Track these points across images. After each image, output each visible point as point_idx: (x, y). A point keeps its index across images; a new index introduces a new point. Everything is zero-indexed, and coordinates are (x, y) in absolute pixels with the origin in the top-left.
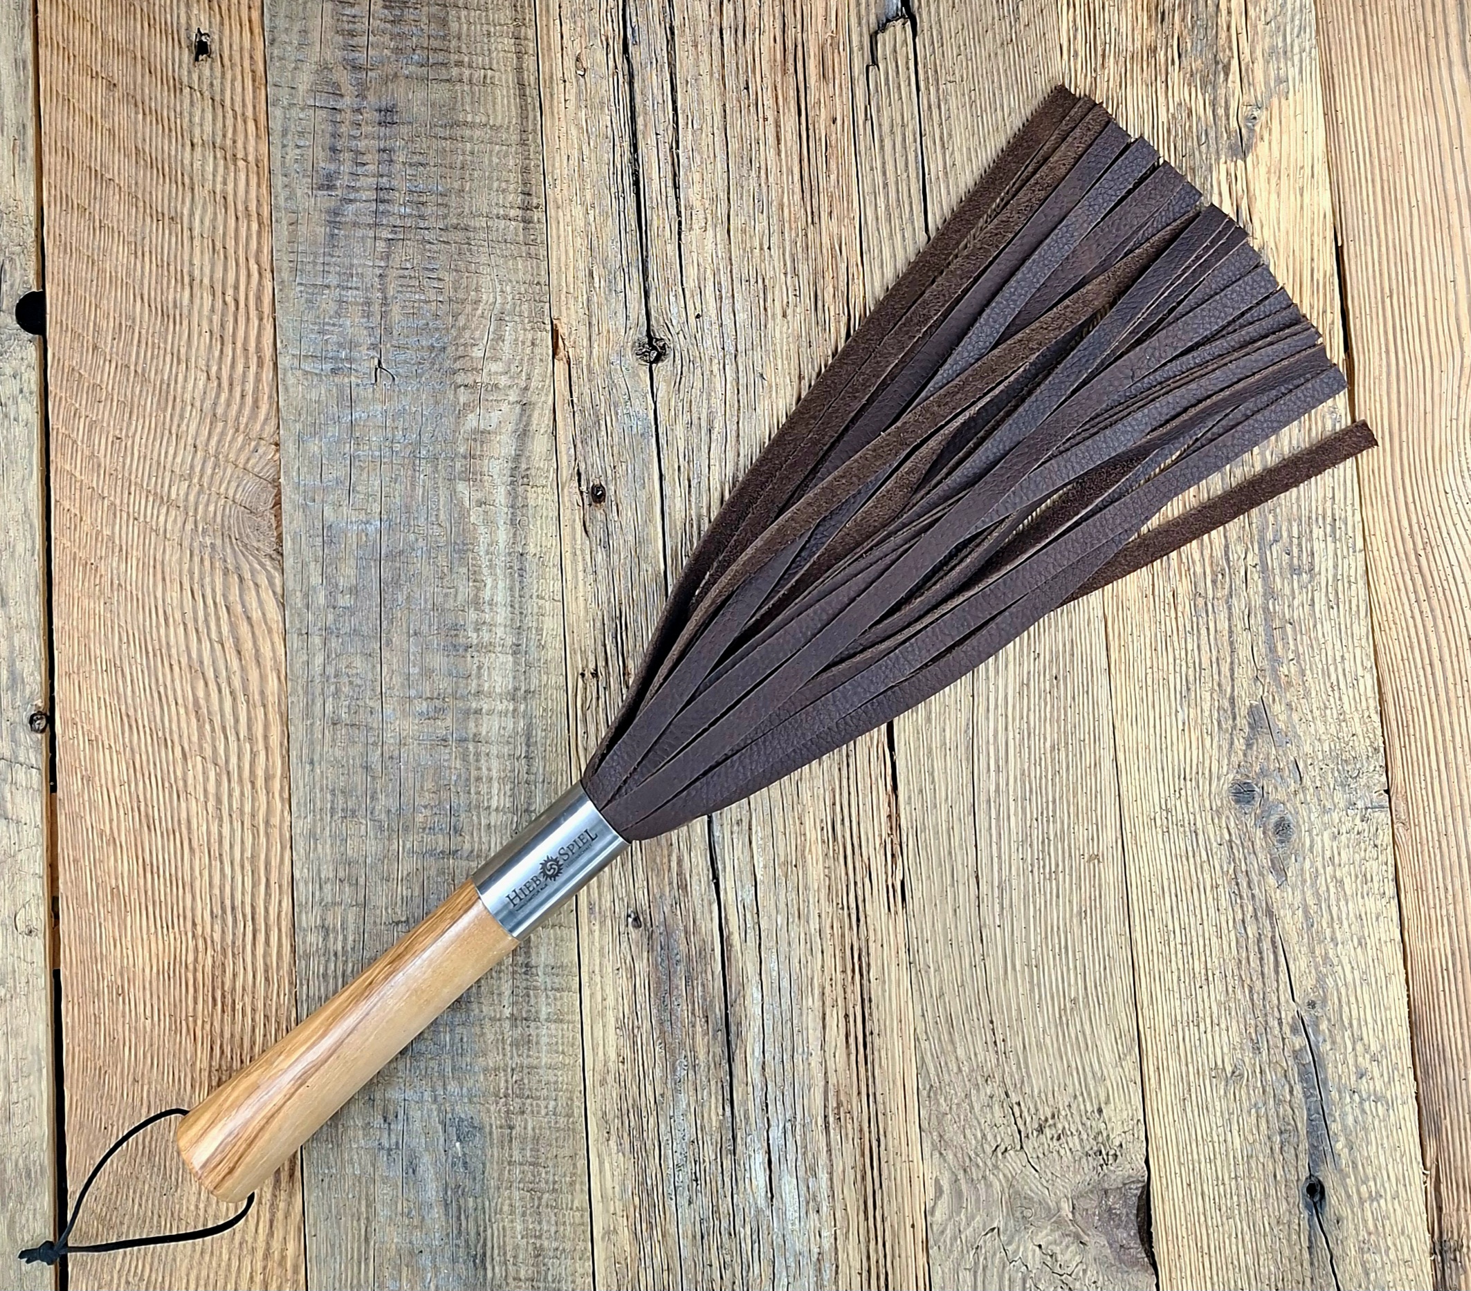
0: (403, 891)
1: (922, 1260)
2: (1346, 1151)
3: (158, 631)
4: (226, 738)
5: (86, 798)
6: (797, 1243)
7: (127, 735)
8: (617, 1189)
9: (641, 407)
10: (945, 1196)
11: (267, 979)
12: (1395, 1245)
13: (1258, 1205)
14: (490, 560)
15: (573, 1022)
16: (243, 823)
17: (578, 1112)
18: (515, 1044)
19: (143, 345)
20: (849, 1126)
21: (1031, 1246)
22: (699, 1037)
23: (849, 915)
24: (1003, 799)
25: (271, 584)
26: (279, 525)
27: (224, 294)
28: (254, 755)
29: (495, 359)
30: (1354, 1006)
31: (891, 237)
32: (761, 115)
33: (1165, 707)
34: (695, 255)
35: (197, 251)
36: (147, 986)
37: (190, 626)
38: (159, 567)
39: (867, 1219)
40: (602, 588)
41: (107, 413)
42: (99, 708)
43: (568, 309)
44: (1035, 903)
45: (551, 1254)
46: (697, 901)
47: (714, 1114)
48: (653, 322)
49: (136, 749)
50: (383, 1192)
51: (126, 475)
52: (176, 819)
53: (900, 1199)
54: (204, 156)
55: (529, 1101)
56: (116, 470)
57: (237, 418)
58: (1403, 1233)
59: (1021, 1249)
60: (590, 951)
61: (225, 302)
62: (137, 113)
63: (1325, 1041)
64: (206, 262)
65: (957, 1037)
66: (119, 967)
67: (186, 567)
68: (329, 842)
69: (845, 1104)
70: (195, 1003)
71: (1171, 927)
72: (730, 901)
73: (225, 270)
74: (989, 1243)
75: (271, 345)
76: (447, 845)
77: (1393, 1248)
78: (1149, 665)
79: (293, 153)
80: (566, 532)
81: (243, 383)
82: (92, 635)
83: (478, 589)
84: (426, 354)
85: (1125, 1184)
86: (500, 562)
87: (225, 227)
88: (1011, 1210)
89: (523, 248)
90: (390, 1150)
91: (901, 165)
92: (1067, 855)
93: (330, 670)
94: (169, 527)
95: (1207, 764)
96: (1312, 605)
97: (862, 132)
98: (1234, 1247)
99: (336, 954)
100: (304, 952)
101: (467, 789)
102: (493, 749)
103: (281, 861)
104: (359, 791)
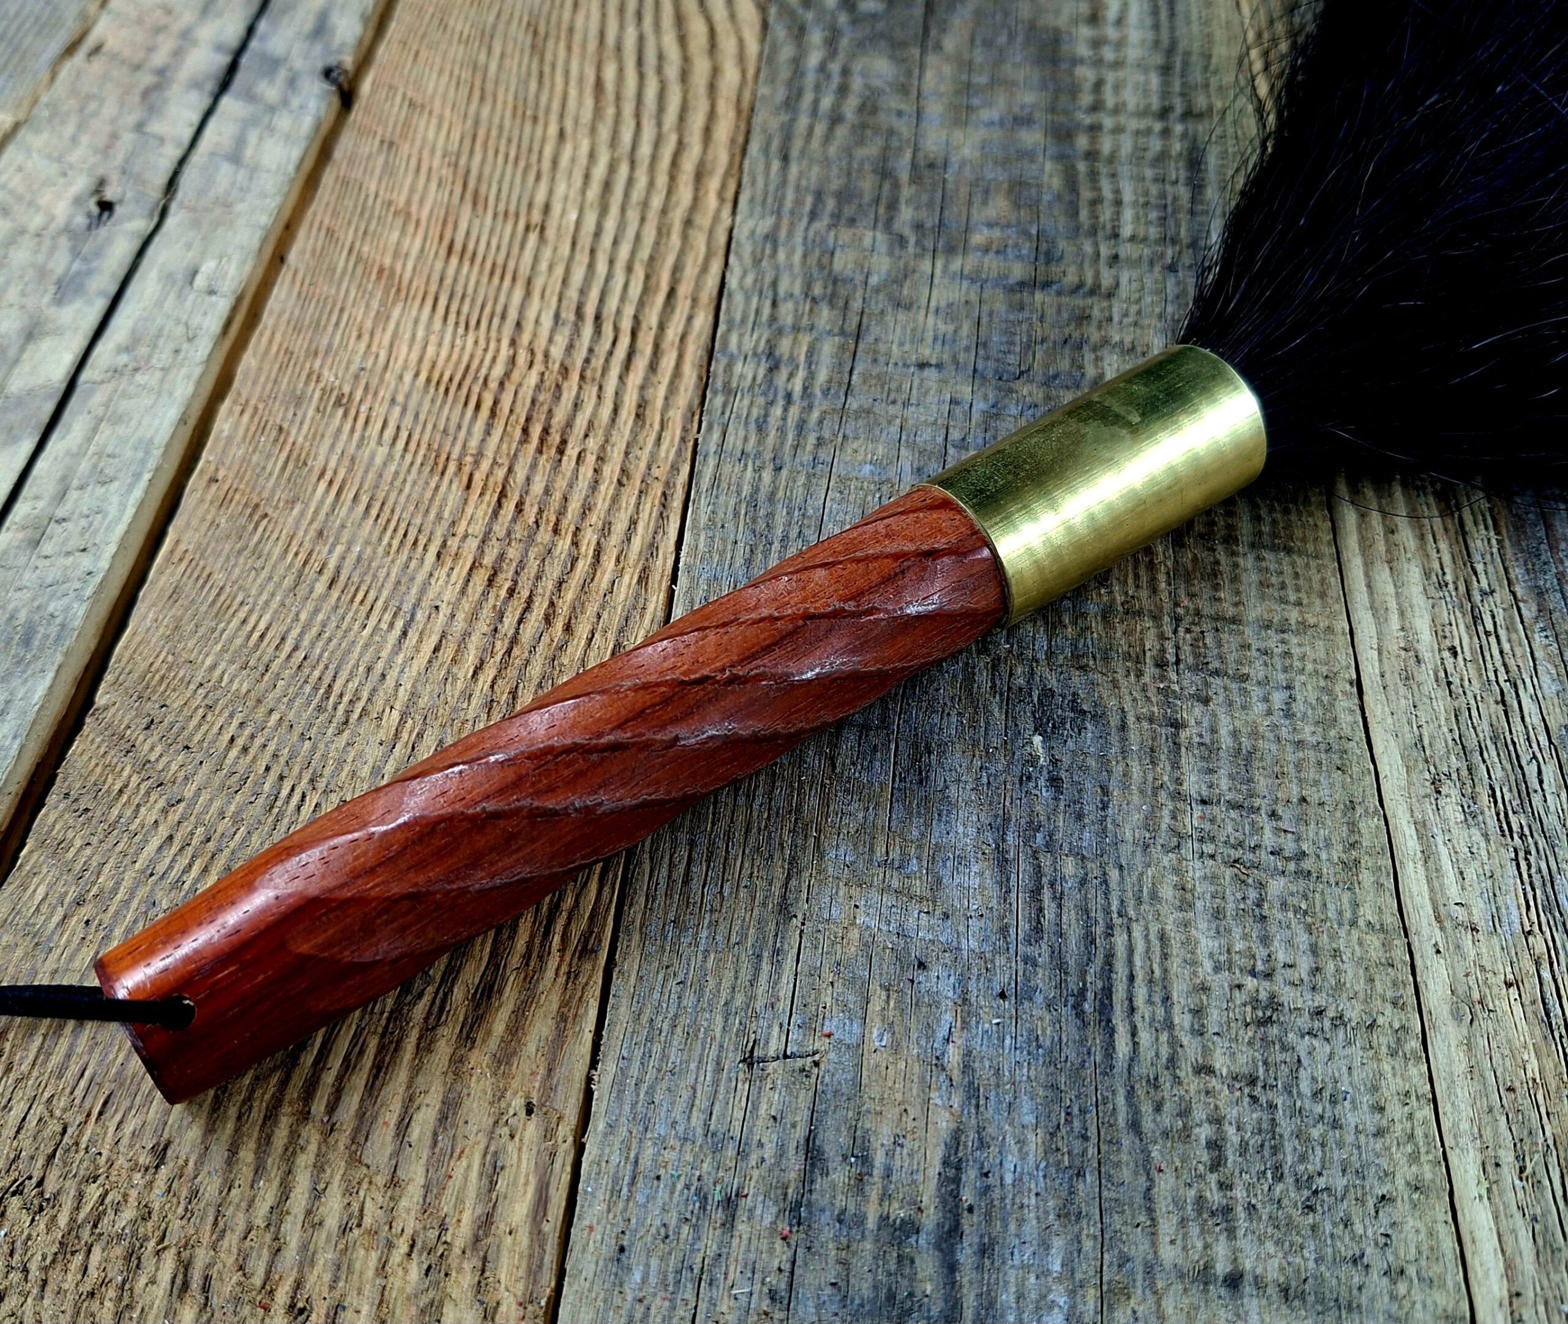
0: (936, 325)
11: (640, 419)
16: (643, 219)
52: (526, 199)
68: (800, 250)
70: (487, 434)
99: (788, 396)
100: (726, 384)
101: (1073, 212)
102: (1125, 171)
103: (705, 268)
104: (867, 198)
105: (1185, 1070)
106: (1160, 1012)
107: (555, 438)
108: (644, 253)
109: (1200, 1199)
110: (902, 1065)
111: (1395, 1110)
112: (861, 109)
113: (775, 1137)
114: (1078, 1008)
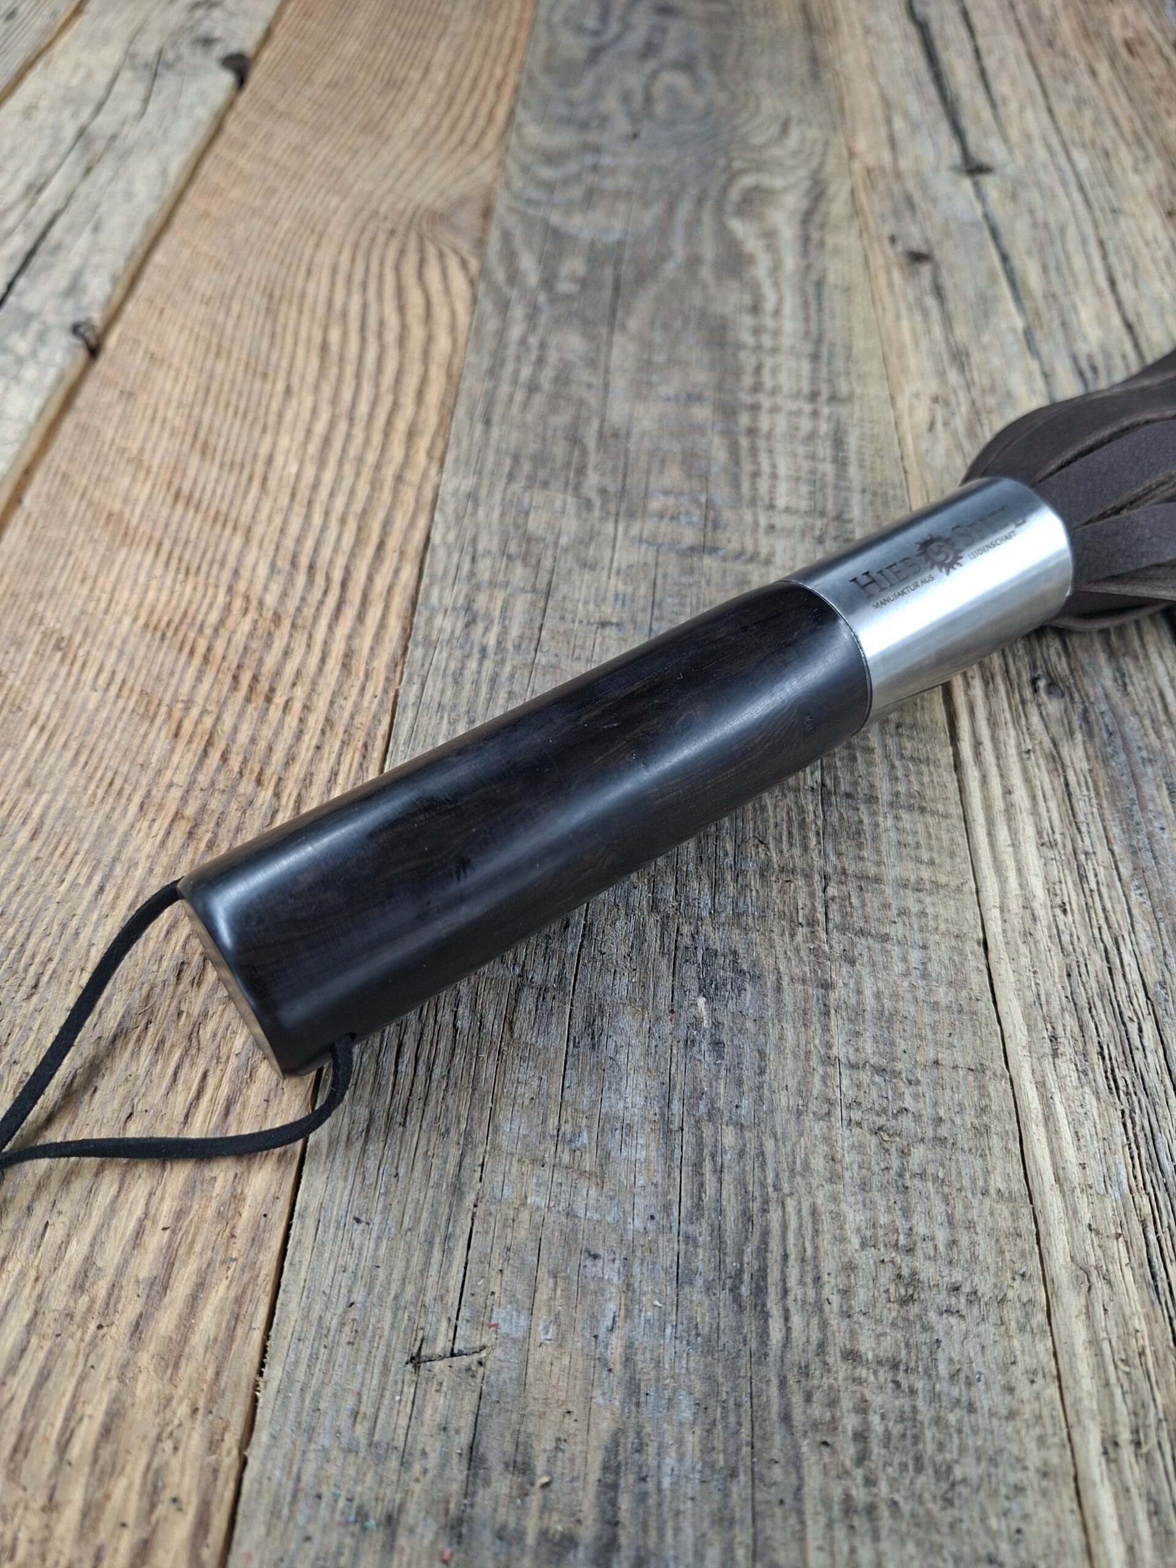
11: (345, 668)
15: (948, 817)
16: (358, 473)
52: (251, 453)
55: (864, 941)
68: (498, 509)
70: (198, 682)
76: (699, 541)
99: (483, 650)
100: (427, 637)
101: (736, 484)
102: (779, 447)
103: (412, 524)
104: (559, 463)
105: (834, 1357)
106: (811, 1293)
107: (264, 686)
108: (357, 507)
109: (848, 1498)
110: (566, 1360)
111: (1025, 1391)
112: (556, 379)
113: (438, 1446)
114: (734, 1289)
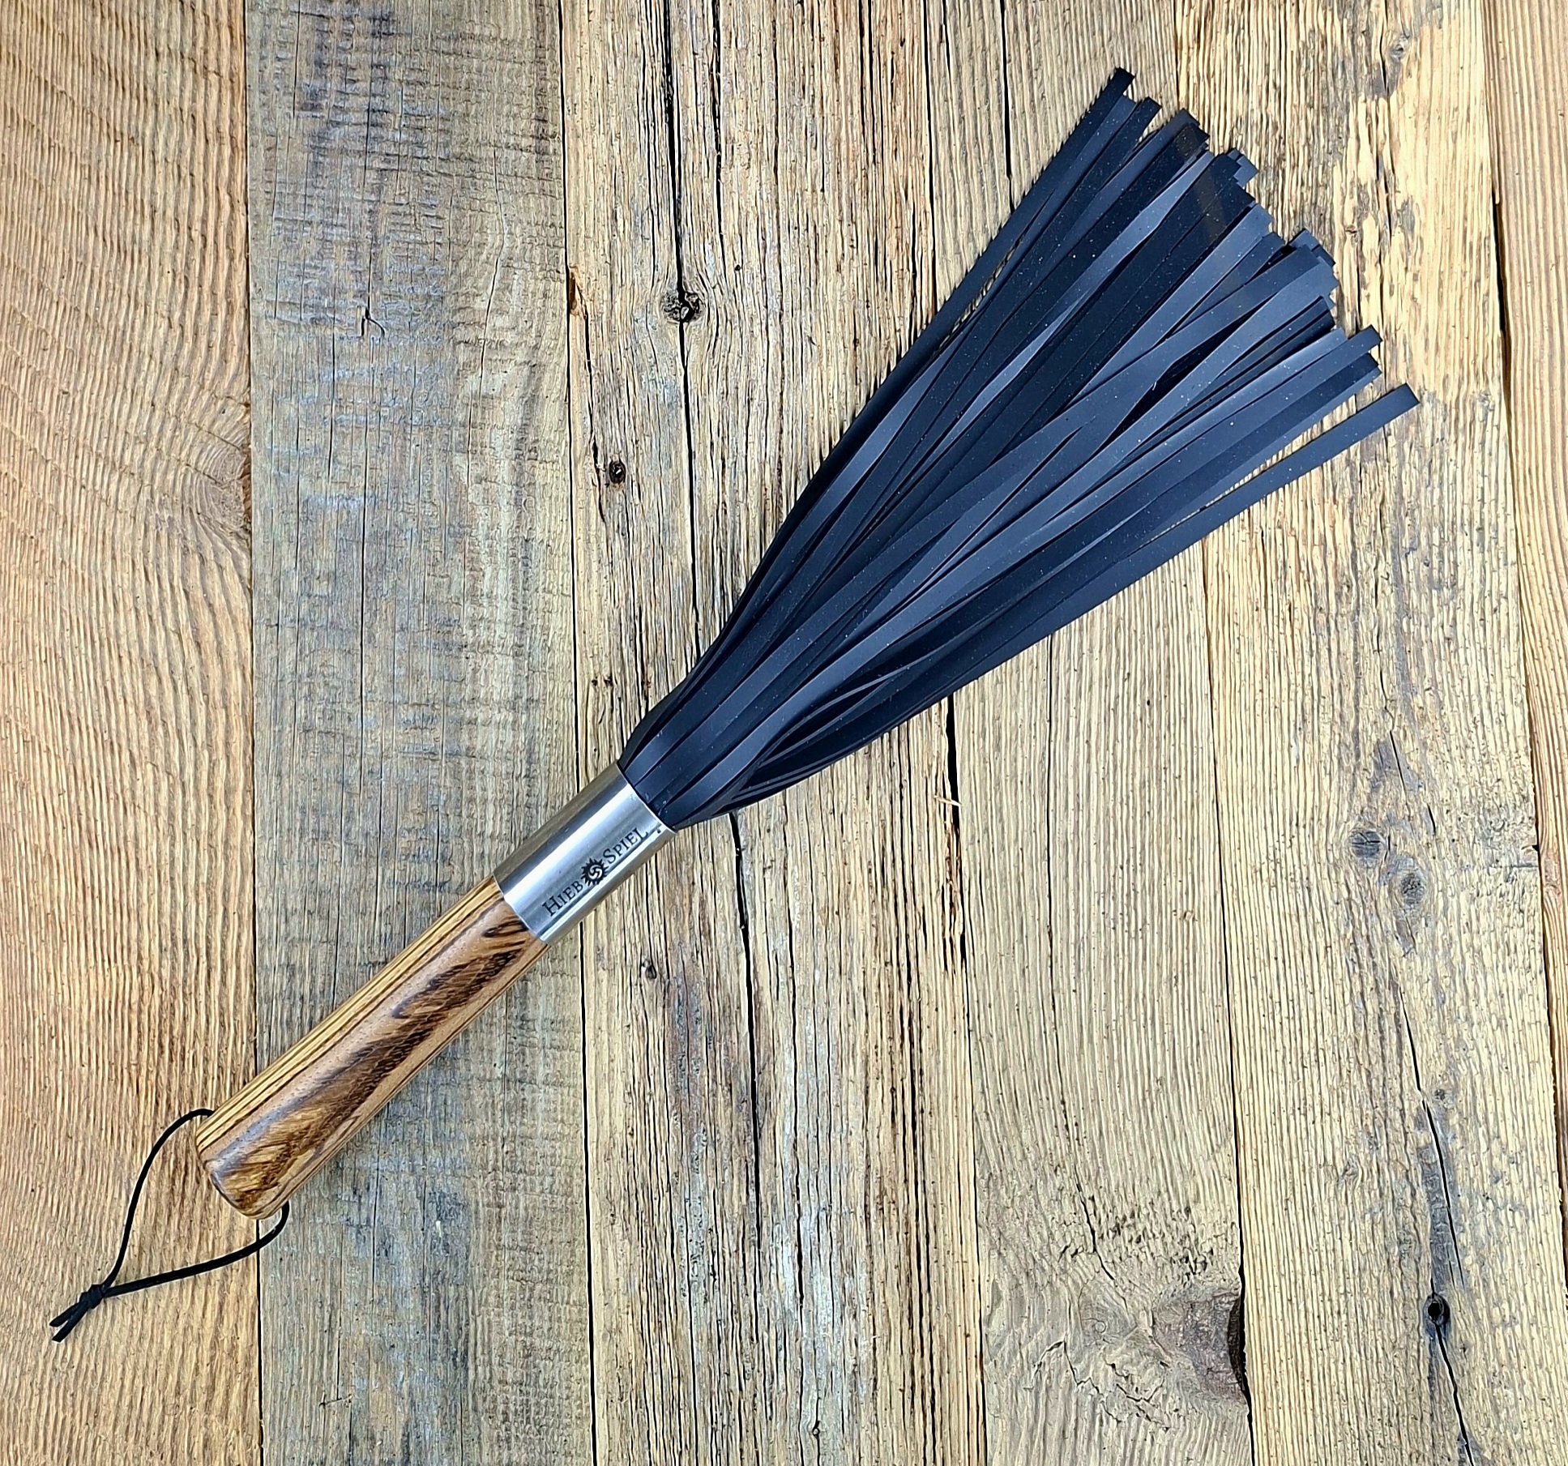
0: (382, 928)
1: (975, 1376)
2: (1476, 1267)
3: (106, 616)
4: (181, 744)
5: (19, 808)
6: (830, 1352)
7: (67, 736)
8: (622, 1280)
9: (669, 372)
10: (1004, 1305)
11: (222, 1024)
12: (1531, 1379)
13: (1371, 1327)
14: (490, 546)
15: (575, 1086)
16: (198, 842)
17: (578, 1191)
18: (507, 1110)
19: (97, 287)
20: (894, 1219)
21: (1103, 1365)
22: (720, 1109)
23: (899, 973)
24: (1083, 841)
25: (237, 566)
26: (247, 499)
27: (190, 228)
28: (213, 764)
29: (501, 312)
30: (1490, 1098)
31: (967, 180)
32: (816, 34)
33: (1276, 739)
34: (736, 197)
35: (160, 178)
36: (85, 1027)
37: (143, 611)
38: (108, 543)
39: (911, 1327)
40: (620, 582)
41: (52, 363)
42: (37, 705)
43: (587, 255)
44: (1117, 965)
45: (543, 1354)
46: (722, 952)
47: (737, 1198)
48: (685, 273)
49: (78, 753)
50: (350, 1276)
51: (73, 435)
52: (122, 835)
53: (951, 1306)
54: (170, 68)
55: (521, 1176)
56: (62, 429)
57: (202, 374)
58: (1541, 1366)
59: (1092, 1369)
60: (597, 1003)
61: (190, 236)
62: (94, 16)
63: (1454, 1137)
64: (171, 191)
65: (1022, 1120)
66: (52, 1005)
67: (140, 544)
68: (297, 869)
69: (889, 1192)
70: (140, 1049)
71: (1276, 999)
72: (760, 951)
73: (192, 200)
74: (1053, 1360)
75: (243, 289)
76: (433, 876)
77: (1528, 1382)
78: (1258, 687)
79: (272, 67)
80: (579, 515)
81: (211, 329)
82: (30, 620)
83: (476, 579)
84: (420, 304)
85: (1214, 1298)
86: (502, 548)
87: (193, 150)
88: (1080, 1325)
89: (536, 183)
90: (359, 1227)
91: (980, 97)
92: (1156, 910)
93: (303, 669)
94: (121, 498)
95: (1324, 810)
96: (1454, 625)
97: (935, 56)
98: (1341, 1374)
99: (302, 998)
100: (266, 994)
101: (458, 811)
102: (489, 765)
103: (242, 888)
104: (334, 810)
106: (487, 1357)
109: (499, 1435)
110: (384, 1396)
111: (576, 1386)
112: (324, 713)
113: (337, 1433)
